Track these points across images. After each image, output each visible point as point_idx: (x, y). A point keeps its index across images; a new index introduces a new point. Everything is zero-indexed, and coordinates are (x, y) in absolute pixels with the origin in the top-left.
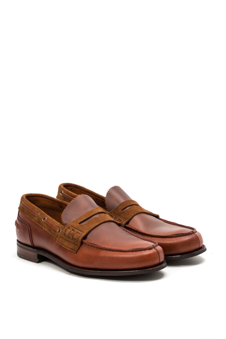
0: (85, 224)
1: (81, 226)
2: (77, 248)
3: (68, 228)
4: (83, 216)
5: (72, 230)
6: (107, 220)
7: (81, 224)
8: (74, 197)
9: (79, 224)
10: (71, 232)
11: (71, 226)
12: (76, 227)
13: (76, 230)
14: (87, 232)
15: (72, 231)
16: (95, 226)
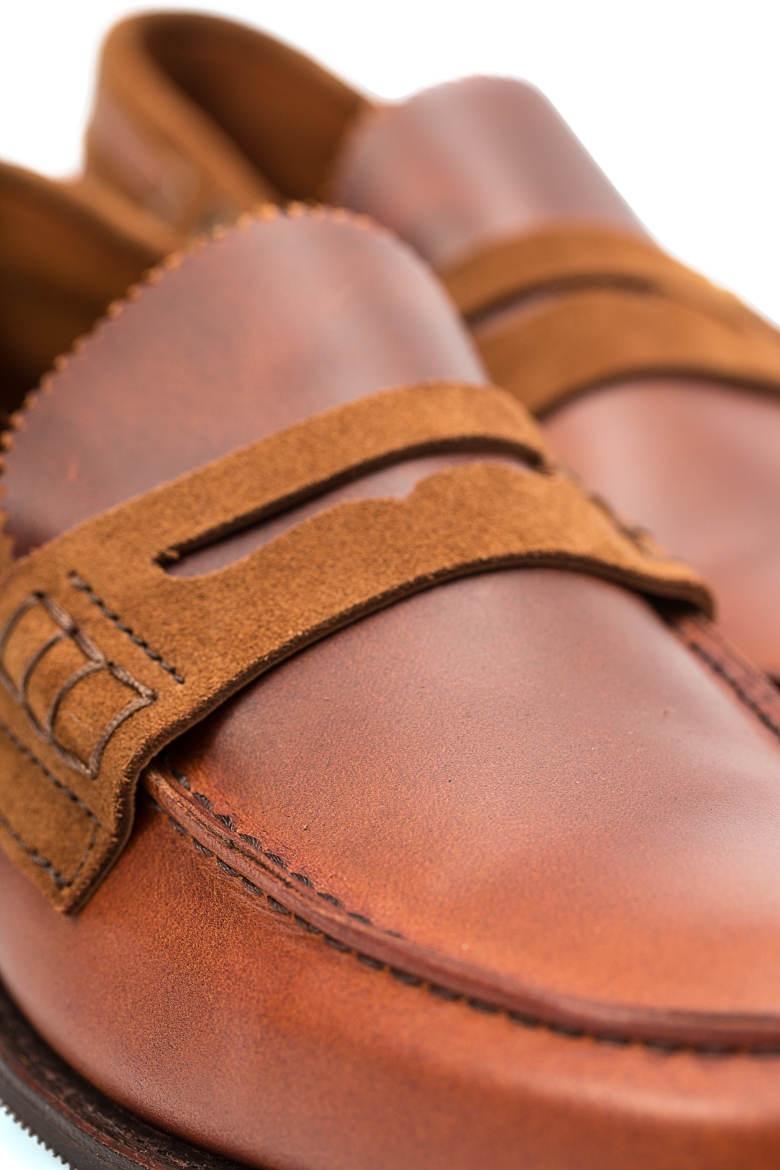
0: (227, 582)
1: (168, 594)
2: (92, 859)
3: (40, 596)
4: (229, 470)
5: (74, 632)
6: (497, 549)
7: (175, 577)
8: (203, 217)
9: (157, 572)
10: (54, 652)
11: (66, 583)
12: (114, 606)
13: (109, 642)
14: (217, 682)
15: (65, 651)
16: (338, 610)
